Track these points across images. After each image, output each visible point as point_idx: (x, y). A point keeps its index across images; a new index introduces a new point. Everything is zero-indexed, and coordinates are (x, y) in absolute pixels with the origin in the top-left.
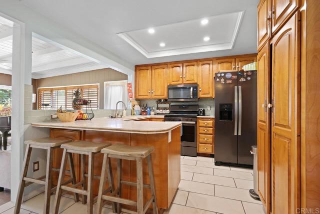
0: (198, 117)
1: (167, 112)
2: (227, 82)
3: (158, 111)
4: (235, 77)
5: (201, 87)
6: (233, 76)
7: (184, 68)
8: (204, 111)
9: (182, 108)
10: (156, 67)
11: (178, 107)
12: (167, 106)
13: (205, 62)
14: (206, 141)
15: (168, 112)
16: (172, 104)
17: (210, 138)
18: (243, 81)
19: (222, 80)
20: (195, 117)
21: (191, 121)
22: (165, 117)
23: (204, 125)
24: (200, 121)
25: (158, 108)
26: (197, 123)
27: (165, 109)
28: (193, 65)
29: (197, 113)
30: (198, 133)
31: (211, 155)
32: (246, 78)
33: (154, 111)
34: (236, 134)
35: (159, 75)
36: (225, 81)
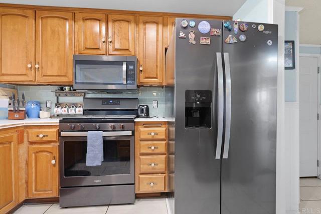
0: (136, 120)
1: (77, 112)
2: (202, 42)
3: (59, 111)
4: (216, 32)
5: (142, 63)
6: (213, 30)
7: (110, 25)
8: (148, 109)
9: (108, 103)
10: (46, 14)
11: (101, 102)
12: (79, 99)
13: (150, 19)
14: (153, 168)
15: (79, 111)
16: (88, 96)
17: (160, 162)
18: (232, 41)
19: (192, 36)
20: (132, 121)
21: (123, 129)
22: (61, 122)
23: (149, 137)
24: (142, 129)
25: (58, 104)
26: (136, 133)
27: (75, 105)
28: (128, 22)
29: (134, 112)
30: (137, 154)
31: (161, 193)
32: (237, 37)
33: (49, 109)
34: (218, 157)
35: (53, 32)
36: (197, 39)
